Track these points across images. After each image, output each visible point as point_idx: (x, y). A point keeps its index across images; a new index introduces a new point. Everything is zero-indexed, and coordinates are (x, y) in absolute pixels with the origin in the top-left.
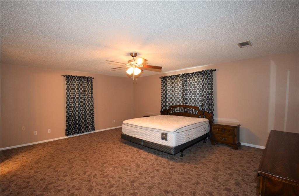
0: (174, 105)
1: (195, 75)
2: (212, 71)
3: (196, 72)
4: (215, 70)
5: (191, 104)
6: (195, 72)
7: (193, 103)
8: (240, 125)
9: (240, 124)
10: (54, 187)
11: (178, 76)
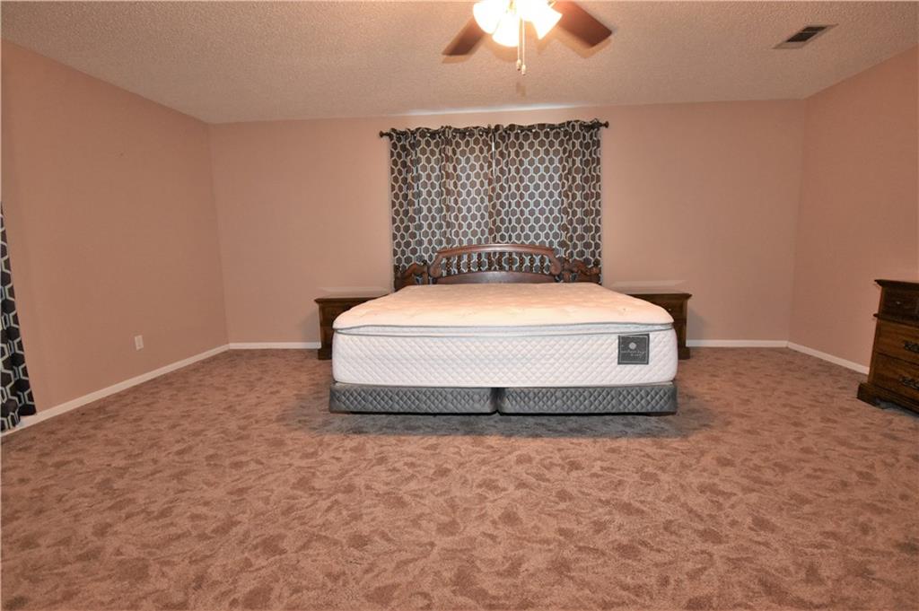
0: (465, 244)
1: (536, 135)
2: (595, 126)
3: (542, 126)
4: (606, 125)
5: (532, 239)
6: (539, 125)
7: (537, 237)
8: (688, 296)
9: (690, 293)
11: (469, 135)
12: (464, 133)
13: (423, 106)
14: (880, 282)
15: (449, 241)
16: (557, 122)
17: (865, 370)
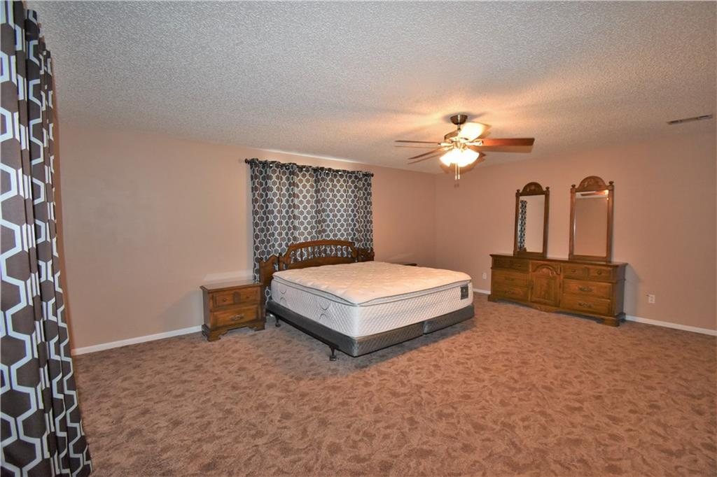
4: (373, 175)
7: (342, 235)
10: (665, 439)
11: (306, 171)
12: (301, 168)
13: (273, 147)
14: (491, 255)
15: (295, 239)
16: (350, 170)
17: (489, 293)
